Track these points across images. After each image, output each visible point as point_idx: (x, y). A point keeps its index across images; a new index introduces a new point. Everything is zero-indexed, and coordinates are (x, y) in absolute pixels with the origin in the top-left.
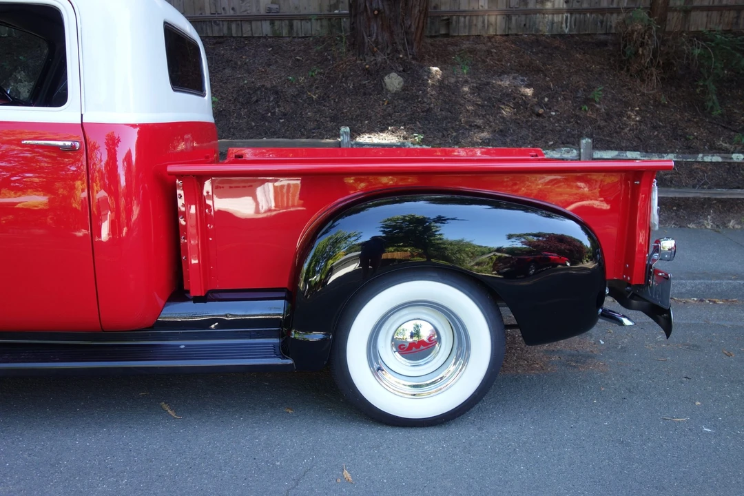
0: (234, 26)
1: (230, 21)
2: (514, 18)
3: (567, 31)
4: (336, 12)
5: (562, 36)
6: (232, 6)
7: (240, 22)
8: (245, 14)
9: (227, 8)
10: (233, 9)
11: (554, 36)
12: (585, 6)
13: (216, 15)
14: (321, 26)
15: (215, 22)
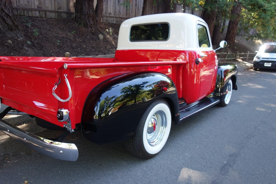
0: (26, 12)
1: (24, 10)
2: (104, 18)
3: (114, 23)
4: (60, 10)
5: (114, 24)
6: (25, 4)
7: (27, 10)
8: (30, 8)
9: (23, 5)
10: (25, 5)
11: (112, 24)
12: (118, 16)
13: (19, 7)
14: (55, 15)
15: (19, 9)
